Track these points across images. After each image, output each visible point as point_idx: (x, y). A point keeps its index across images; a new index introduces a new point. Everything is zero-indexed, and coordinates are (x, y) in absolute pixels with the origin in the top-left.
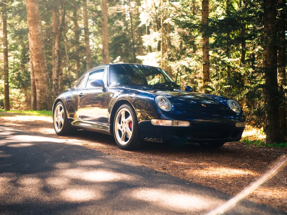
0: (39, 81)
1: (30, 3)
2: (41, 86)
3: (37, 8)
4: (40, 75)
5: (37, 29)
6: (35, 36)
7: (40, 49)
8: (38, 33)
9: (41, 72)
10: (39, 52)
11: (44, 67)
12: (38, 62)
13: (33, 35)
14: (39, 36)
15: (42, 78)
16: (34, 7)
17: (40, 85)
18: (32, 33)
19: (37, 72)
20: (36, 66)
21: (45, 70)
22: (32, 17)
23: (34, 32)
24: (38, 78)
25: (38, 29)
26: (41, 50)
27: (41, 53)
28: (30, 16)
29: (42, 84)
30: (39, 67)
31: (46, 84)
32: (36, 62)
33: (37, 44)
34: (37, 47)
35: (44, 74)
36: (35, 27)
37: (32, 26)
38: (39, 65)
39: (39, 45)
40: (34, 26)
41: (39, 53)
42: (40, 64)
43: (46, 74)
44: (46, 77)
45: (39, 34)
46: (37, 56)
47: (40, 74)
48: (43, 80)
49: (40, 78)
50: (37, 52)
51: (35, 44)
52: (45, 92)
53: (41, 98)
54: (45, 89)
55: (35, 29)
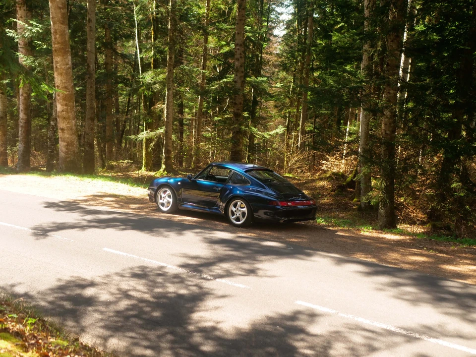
0: (65, 131)
1: (60, 25)
2: (68, 138)
4: (68, 123)
5: (67, 61)
6: (63, 69)
7: (69, 88)
8: (68, 66)
9: (70, 119)
11: (73, 113)
12: (66, 105)
13: (61, 68)
14: (70, 70)
15: (71, 127)
16: (64, 31)
17: (67, 136)
18: (60, 66)
20: (63, 111)
21: (74, 116)
22: (62, 43)
23: (63, 65)
26: (71, 89)
27: (70, 93)
28: (58, 43)
30: (67, 112)
31: (75, 134)
32: (61, 105)
34: (66, 85)
35: (73, 121)
37: (60, 57)
38: (67, 109)
40: (63, 56)
41: (68, 94)
42: (69, 107)
43: (75, 121)
44: (75, 125)
45: (69, 68)
46: (65, 97)
47: (68, 121)
48: (71, 129)
49: (68, 127)
50: (66, 92)
51: (64, 81)
52: (73, 146)
53: (68, 154)
54: (73, 142)
55: (65, 61)
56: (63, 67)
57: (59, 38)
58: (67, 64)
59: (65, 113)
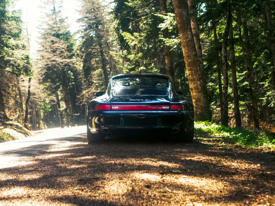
0: (193, 91)
3: (185, 13)
4: (194, 83)
7: (191, 56)
8: (188, 40)
9: (195, 81)
10: (191, 59)
11: (197, 75)
12: (190, 70)
13: (183, 42)
14: (190, 42)
15: (197, 86)
16: (182, 13)
17: (195, 94)
18: (182, 40)
19: (191, 80)
20: (189, 75)
21: (199, 78)
23: (184, 39)
24: (193, 87)
25: (188, 35)
29: (197, 93)
30: (192, 75)
31: (202, 92)
32: (188, 70)
33: (188, 51)
34: (188, 54)
35: (198, 82)
36: (185, 33)
38: (192, 73)
39: (190, 52)
40: (183, 32)
41: (191, 61)
42: (193, 71)
43: (200, 82)
44: (200, 85)
45: (189, 41)
46: (189, 64)
48: (197, 89)
49: (194, 87)
50: (189, 60)
51: (186, 52)
52: (200, 102)
53: (197, 109)
54: (200, 98)
55: (185, 36)
56: (184, 41)
57: (179, 19)
58: (187, 38)
59: (190, 76)
